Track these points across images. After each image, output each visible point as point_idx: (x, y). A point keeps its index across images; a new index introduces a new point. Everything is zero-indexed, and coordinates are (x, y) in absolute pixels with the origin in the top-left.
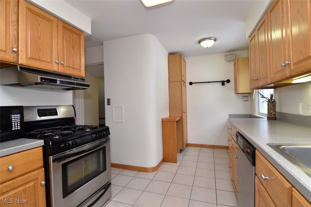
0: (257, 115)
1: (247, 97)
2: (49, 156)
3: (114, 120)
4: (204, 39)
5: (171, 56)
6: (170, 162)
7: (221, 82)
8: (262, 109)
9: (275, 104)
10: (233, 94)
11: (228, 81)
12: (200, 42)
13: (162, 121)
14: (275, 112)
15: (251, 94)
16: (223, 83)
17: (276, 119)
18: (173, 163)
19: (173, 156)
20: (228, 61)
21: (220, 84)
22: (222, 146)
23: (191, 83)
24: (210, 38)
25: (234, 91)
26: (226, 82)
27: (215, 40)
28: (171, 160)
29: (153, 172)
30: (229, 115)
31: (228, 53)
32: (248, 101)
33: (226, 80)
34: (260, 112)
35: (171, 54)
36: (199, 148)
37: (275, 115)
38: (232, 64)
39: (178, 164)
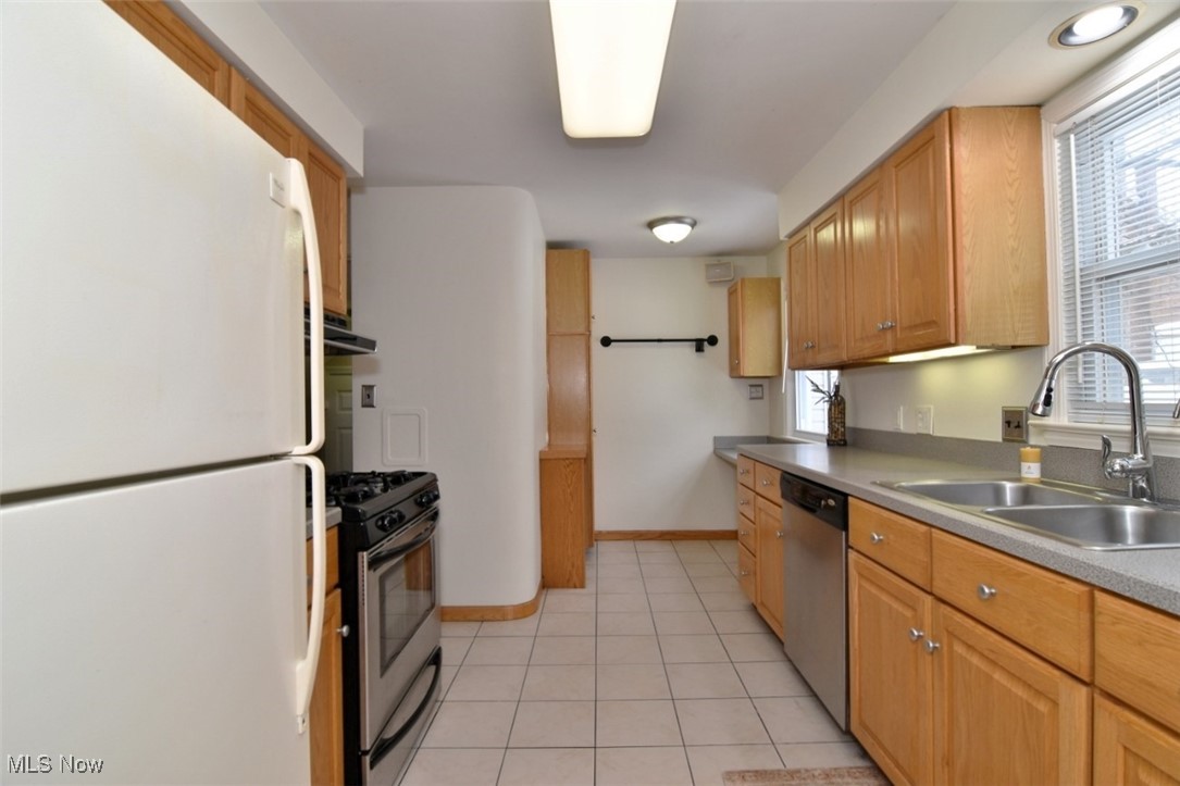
0: (789, 436)
1: (760, 389)
2: (360, 554)
3: (390, 458)
4: (665, 220)
5: (555, 252)
6: (563, 587)
7: (694, 343)
8: (802, 420)
9: (844, 409)
10: (725, 377)
11: (713, 341)
12: (651, 225)
13: (541, 460)
14: (844, 427)
15: (774, 379)
16: (699, 345)
17: (845, 444)
18: (575, 587)
19: (573, 566)
20: (714, 283)
21: (689, 349)
22: (695, 532)
23: (606, 342)
24: (678, 220)
25: (727, 371)
26: (706, 343)
27: (693, 225)
28: (568, 581)
29: (527, 619)
30: (715, 438)
31: (714, 260)
32: (761, 398)
33: (706, 337)
34: (798, 428)
35: (553, 246)
36: (630, 544)
37: (844, 434)
38: (723, 292)
39: (590, 587)
